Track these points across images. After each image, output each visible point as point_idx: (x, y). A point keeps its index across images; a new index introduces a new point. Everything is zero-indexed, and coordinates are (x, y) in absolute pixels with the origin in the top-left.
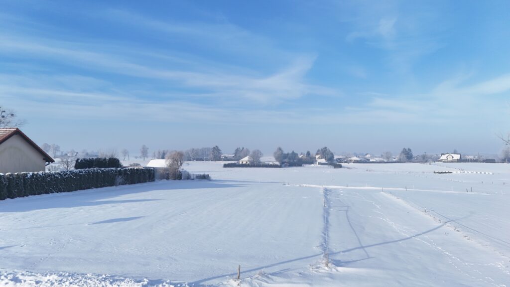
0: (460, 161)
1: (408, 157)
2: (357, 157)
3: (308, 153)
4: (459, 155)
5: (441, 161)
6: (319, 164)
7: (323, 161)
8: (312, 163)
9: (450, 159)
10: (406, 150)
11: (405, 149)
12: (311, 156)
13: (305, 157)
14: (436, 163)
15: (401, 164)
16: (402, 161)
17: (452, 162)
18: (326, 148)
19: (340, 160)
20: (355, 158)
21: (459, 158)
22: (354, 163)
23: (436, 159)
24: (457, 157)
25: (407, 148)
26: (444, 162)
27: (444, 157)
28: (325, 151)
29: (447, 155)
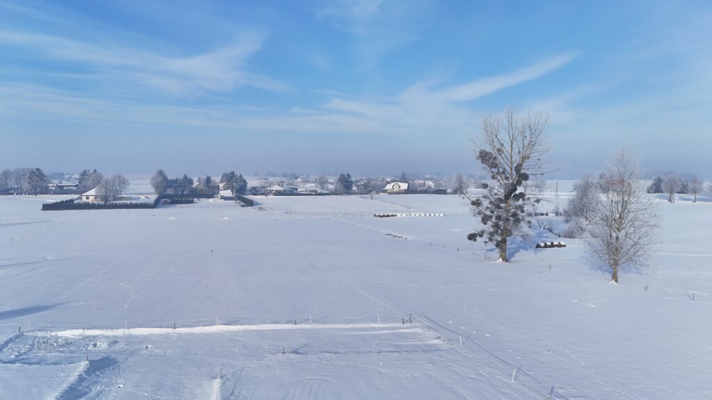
0: (407, 192)
1: (346, 186)
2: (279, 185)
3: (208, 180)
4: (407, 184)
5: (385, 191)
6: (221, 198)
7: (228, 193)
8: (211, 196)
9: (396, 189)
10: (344, 176)
11: (342, 175)
12: (212, 184)
13: (202, 187)
14: (381, 194)
15: (338, 196)
16: (338, 192)
17: (399, 193)
18: (233, 173)
19: (255, 191)
20: (277, 188)
21: (406, 188)
22: (274, 195)
23: (380, 189)
24: (404, 186)
25: (345, 174)
26: (389, 193)
27: (389, 187)
28: (231, 178)
29: (393, 184)
